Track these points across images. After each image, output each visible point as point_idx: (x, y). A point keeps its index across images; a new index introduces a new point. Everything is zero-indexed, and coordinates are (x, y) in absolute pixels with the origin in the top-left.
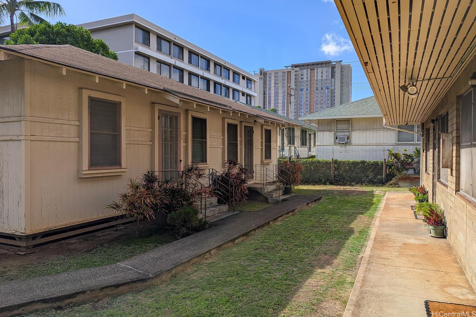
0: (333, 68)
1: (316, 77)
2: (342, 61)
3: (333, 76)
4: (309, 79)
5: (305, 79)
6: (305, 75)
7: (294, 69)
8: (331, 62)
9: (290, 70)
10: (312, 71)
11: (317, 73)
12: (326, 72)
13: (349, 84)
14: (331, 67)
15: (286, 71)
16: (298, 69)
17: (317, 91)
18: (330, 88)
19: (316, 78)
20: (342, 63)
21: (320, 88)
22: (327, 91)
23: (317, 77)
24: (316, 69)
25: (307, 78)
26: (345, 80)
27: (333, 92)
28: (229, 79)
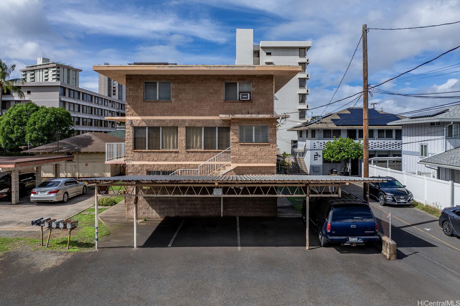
28: (102, 104)
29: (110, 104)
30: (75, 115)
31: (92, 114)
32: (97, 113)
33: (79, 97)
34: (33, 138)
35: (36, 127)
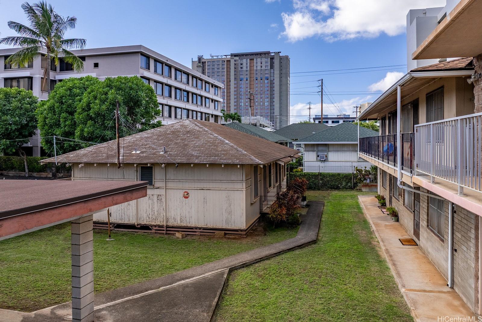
0: (272, 58)
1: (255, 67)
2: (280, 52)
3: (272, 67)
4: (248, 69)
5: (244, 69)
6: (244, 64)
7: (233, 59)
8: (270, 53)
9: (229, 59)
10: (252, 61)
11: (257, 63)
12: (265, 62)
13: (287, 75)
14: (270, 58)
15: (226, 60)
16: (237, 58)
17: (257, 82)
18: (269, 79)
19: (255, 69)
20: (281, 55)
21: (259, 79)
22: (266, 81)
23: (257, 67)
24: (255, 59)
25: (247, 67)
26: (284, 71)
27: (272, 83)
28: (202, 89)
29: (212, 90)
30: (164, 101)
31: (189, 102)
32: (195, 102)
33: (170, 73)
34: (86, 135)
35: (91, 113)
